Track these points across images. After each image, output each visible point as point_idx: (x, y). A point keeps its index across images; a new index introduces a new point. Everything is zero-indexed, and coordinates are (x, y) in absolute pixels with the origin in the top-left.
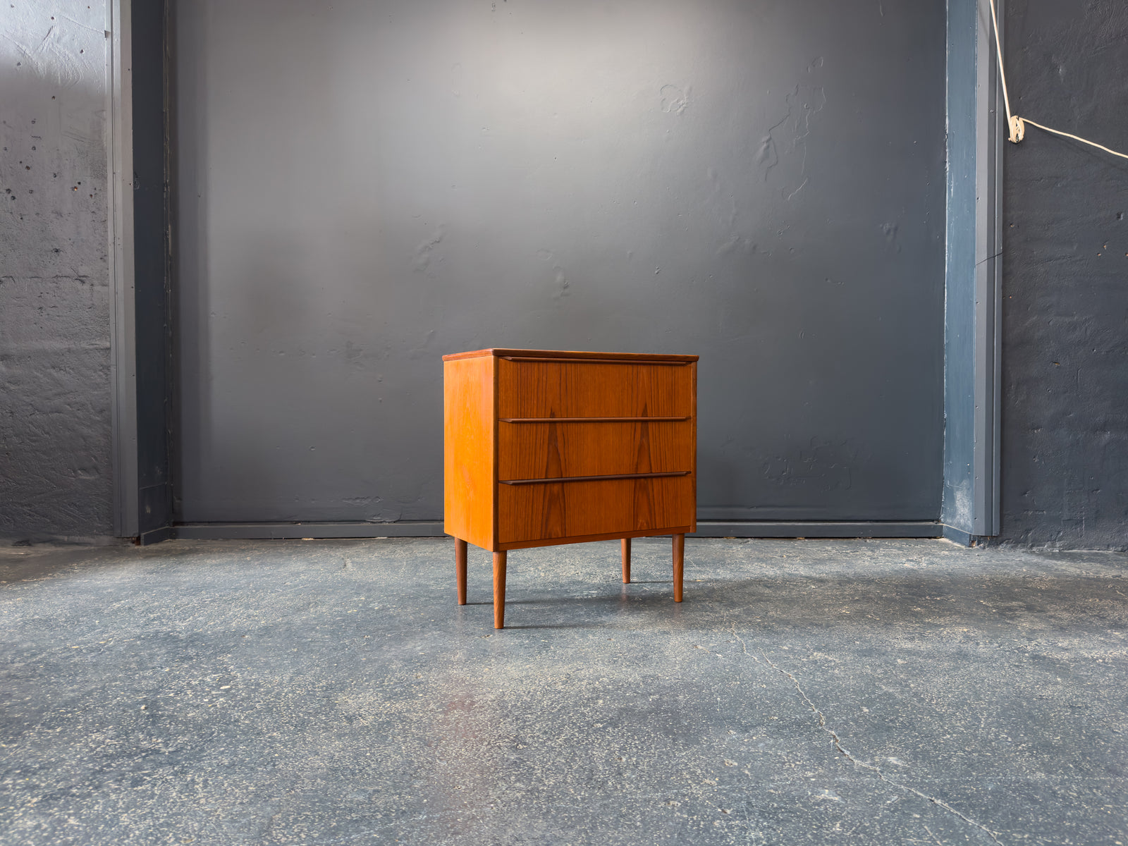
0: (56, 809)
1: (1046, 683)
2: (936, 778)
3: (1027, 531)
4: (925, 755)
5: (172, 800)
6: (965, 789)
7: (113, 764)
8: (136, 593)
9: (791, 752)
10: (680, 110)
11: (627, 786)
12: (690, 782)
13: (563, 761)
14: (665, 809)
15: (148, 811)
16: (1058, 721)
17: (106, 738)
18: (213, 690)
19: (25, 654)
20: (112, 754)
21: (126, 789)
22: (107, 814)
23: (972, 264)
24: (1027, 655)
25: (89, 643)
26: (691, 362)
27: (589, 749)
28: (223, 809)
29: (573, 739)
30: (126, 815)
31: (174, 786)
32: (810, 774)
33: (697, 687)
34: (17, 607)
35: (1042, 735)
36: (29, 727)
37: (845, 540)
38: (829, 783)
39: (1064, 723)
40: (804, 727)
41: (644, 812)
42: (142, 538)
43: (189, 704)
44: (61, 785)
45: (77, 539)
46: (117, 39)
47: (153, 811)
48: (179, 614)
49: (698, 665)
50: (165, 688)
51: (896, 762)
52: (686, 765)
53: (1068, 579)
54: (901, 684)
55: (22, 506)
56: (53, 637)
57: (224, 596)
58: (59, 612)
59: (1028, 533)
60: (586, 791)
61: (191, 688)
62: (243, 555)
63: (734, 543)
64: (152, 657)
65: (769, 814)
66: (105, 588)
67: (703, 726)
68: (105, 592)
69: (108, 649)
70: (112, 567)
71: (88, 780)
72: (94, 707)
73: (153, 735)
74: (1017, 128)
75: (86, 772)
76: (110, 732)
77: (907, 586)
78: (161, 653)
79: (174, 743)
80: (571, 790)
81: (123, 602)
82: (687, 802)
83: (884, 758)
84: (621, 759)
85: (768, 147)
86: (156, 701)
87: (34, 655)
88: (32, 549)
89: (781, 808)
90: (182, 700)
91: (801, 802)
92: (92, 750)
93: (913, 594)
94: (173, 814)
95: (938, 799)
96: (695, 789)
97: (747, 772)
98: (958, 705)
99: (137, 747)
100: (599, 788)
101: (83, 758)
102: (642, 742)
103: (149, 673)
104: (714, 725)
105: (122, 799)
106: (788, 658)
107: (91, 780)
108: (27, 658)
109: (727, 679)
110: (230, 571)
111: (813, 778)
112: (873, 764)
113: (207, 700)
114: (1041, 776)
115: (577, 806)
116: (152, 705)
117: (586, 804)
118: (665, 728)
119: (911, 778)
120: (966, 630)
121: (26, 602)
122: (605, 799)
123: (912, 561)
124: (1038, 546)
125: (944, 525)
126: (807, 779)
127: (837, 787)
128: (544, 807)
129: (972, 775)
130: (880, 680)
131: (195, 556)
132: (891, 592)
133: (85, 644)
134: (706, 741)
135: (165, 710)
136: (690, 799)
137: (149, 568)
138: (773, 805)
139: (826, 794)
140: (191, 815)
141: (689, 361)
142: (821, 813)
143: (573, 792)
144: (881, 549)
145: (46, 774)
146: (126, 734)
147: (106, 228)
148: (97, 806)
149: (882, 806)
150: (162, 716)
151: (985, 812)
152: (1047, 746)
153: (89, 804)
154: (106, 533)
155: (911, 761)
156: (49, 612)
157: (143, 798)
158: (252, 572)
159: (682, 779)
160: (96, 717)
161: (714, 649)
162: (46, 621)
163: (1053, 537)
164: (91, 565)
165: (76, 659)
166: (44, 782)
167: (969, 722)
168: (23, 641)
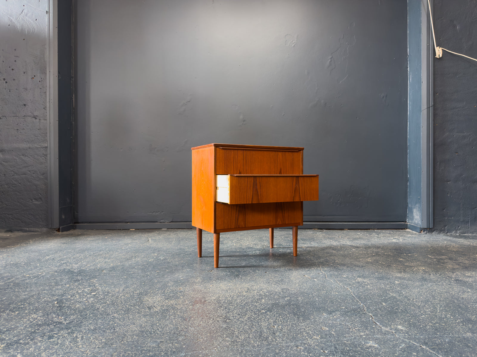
0: (12, 350)
1: (464, 292)
2: (421, 336)
3: (445, 226)
4: (415, 325)
5: (66, 346)
6: (435, 341)
7: (40, 329)
8: (56, 252)
9: (352, 323)
10: (293, 45)
11: (278, 340)
12: (307, 337)
13: (248, 327)
14: (296, 350)
15: (55, 351)
16: (473, 309)
17: (38, 317)
18: (88, 295)
19: (5, 279)
20: (40, 324)
21: (45, 341)
22: (36, 352)
23: (420, 111)
24: (453, 279)
25: (34, 274)
26: (301, 150)
27: (259, 322)
28: (90, 351)
29: (251, 317)
30: (44, 353)
31: (67, 339)
32: (362, 334)
33: (306, 293)
34: (4, 258)
35: (467, 315)
36: (3, 312)
37: (365, 230)
38: (372, 338)
39: (475, 310)
40: (357, 312)
41: (287, 352)
42: (61, 229)
43: (77, 301)
44: (15, 339)
45: (32, 229)
46: (51, 14)
47: (57, 351)
48: (75, 261)
49: (306, 283)
50: (66, 294)
51: (401, 328)
52: (305, 329)
53: (465, 246)
54: (398, 292)
55: (9, 215)
56: (18, 271)
57: (95, 253)
58: (22, 260)
59: (445, 227)
60: (259, 342)
61: (78, 294)
62: (104, 236)
63: (317, 231)
64: (61, 280)
65: (346, 353)
66: (43, 250)
67: (310, 311)
68: (43, 252)
69: (43, 277)
70: (47, 241)
71: (28, 336)
72: (34, 302)
73: (59, 315)
74: (439, 52)
75: (28, 332)
76: (40, 314)
77: (395, 249)
78: (66, 278)
79: (69, 319)
80: (252, 341)
81: (50, 256)
82: (306, 347)
83: (395, 326)
84: (274, 327)
85: (331, 61)
86: (62, 300)
87: (9, 279)
88: (13, 233)
89: (351, 350)
90: (74, 299)
91: (360, 347)
92: (31, 322)
93: (398, 253)
94: (66, 353)
95: (423, 346)
96: (310, 341)
97: (333, 333)
98: (427, 301)
99: (52, 321)
100: (265, 341)
101: (27, 326)
102: (284, 319)
103: (60, 287)
104: (315, 311)
105: (43, 345)
106: (346, 281)
107: (30, 336)
108: (6, 280)
109: (320, 290)
110: (98, 243)
111: (364, 335)
112: (391, 329)
113: (85, 299)
114: (469, 334)
115: (255, 349)
116: (60, 302)
117: (259, 348)
118: (294, 313)
119: (410, 336)
120: (424, 268)
121: (8, 256)
122: (268, 346)
123: (396, 239)
124: (450, 232)
125: (408, 223)
126: (361, 336)
127: (376, 340)
128: (240, 349)
129: (437, 334)
130: (389, 290)
131: (83, 236)
132: (388, 252)
133: (32, 274)
134: (312, 318)
135: (66, 304)
136: (308, 345)
137: (63, 242)
138: (347, 349)
139: (371, 343)
140: (75, 353)
141: (300, 150)
142: (370, 353)
143: (253, 342)
144: (382, 234)
145: (9, 333)
146: (48, 315)
147: (46, 95)
148: (31, 348)
149: (398, 349)
150: (64, 306)
151: (446, 352)
152: (469, 321)
153: (28, 348)
154: (45, 227)
155: (408, 328)
156: (17, 260)
157: (53, 345)
158: (108, 243)
159: (303, 336)
160: (34, 307)
161: (313, 277)
162: (16, 264)
163: (456, 229)
164: (38, 240)
165: (28, 281)
166: (8, 337)
167: (432, 310)
168: (5, 273)
